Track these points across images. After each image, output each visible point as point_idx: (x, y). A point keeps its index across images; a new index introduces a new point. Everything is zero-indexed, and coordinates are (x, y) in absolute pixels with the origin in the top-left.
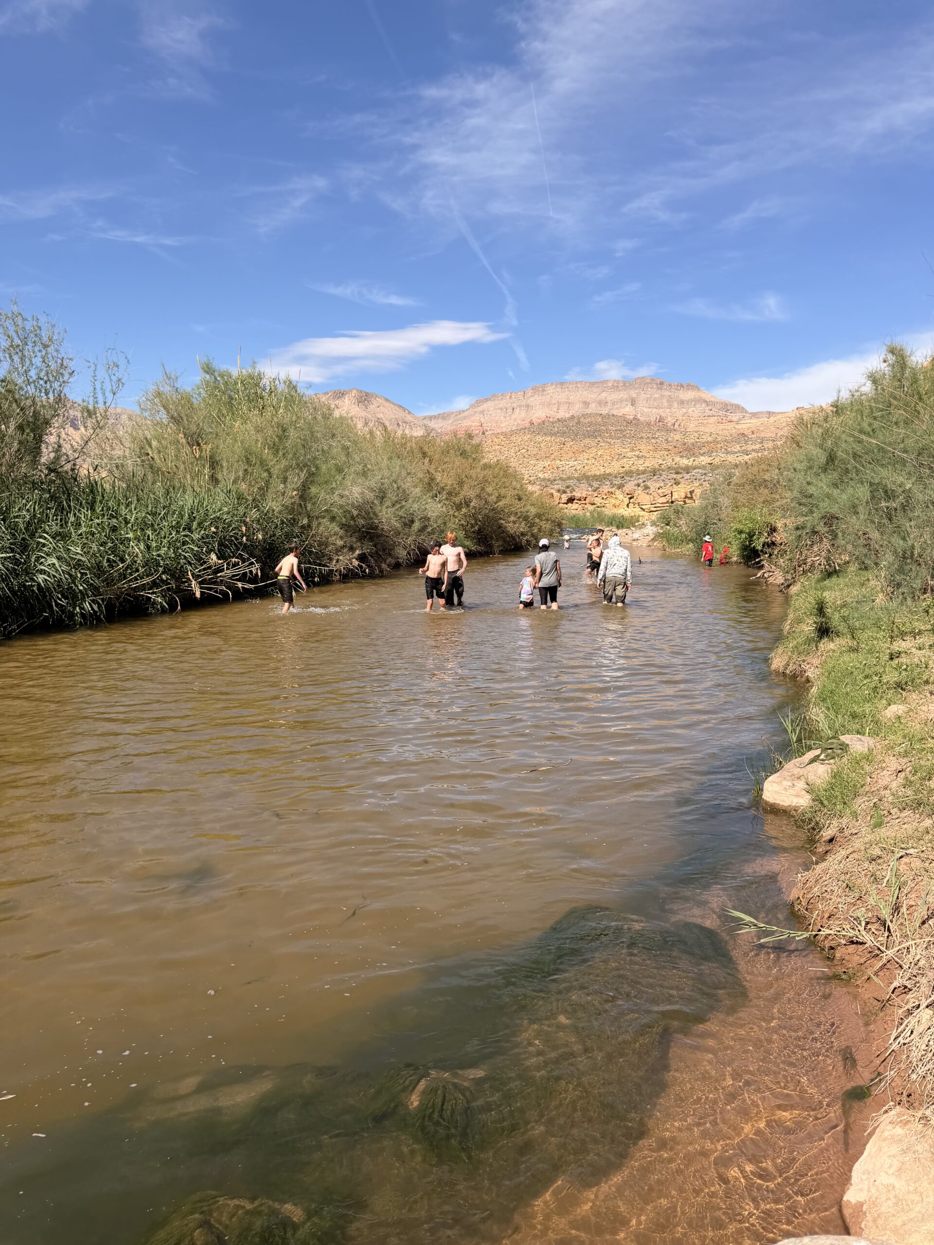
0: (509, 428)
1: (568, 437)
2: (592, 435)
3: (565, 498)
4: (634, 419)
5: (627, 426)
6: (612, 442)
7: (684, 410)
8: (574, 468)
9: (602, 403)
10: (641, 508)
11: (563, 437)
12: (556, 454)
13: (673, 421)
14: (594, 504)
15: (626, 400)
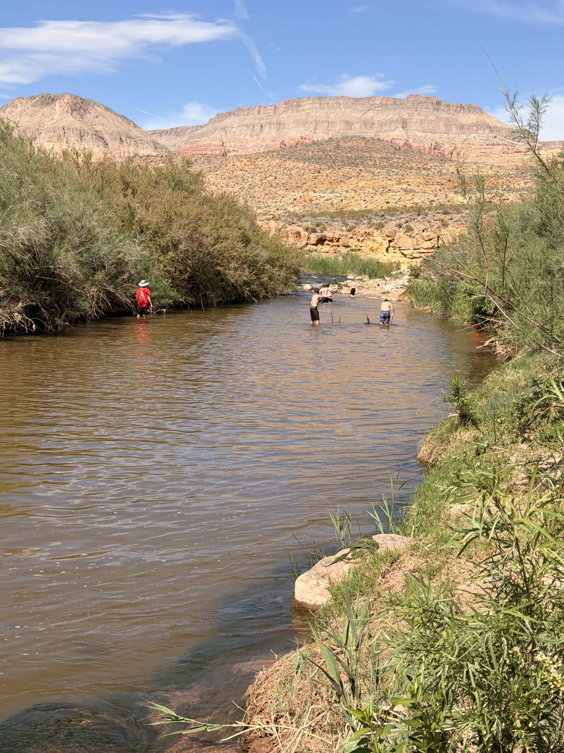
0: (256, 149)
1: (325, 164)
2: (352, 163)
3: (314, 238)
4: (405, 144)
5: (394, 154)
6: (376, 171)
7: (464, 137)
8: (330, 201)
9: (368, 124)
10: (403, 254)
11: (318, 163)
12: (309, 184)
13: (451, 149)
14: (348, 247)
15: (397, 121)
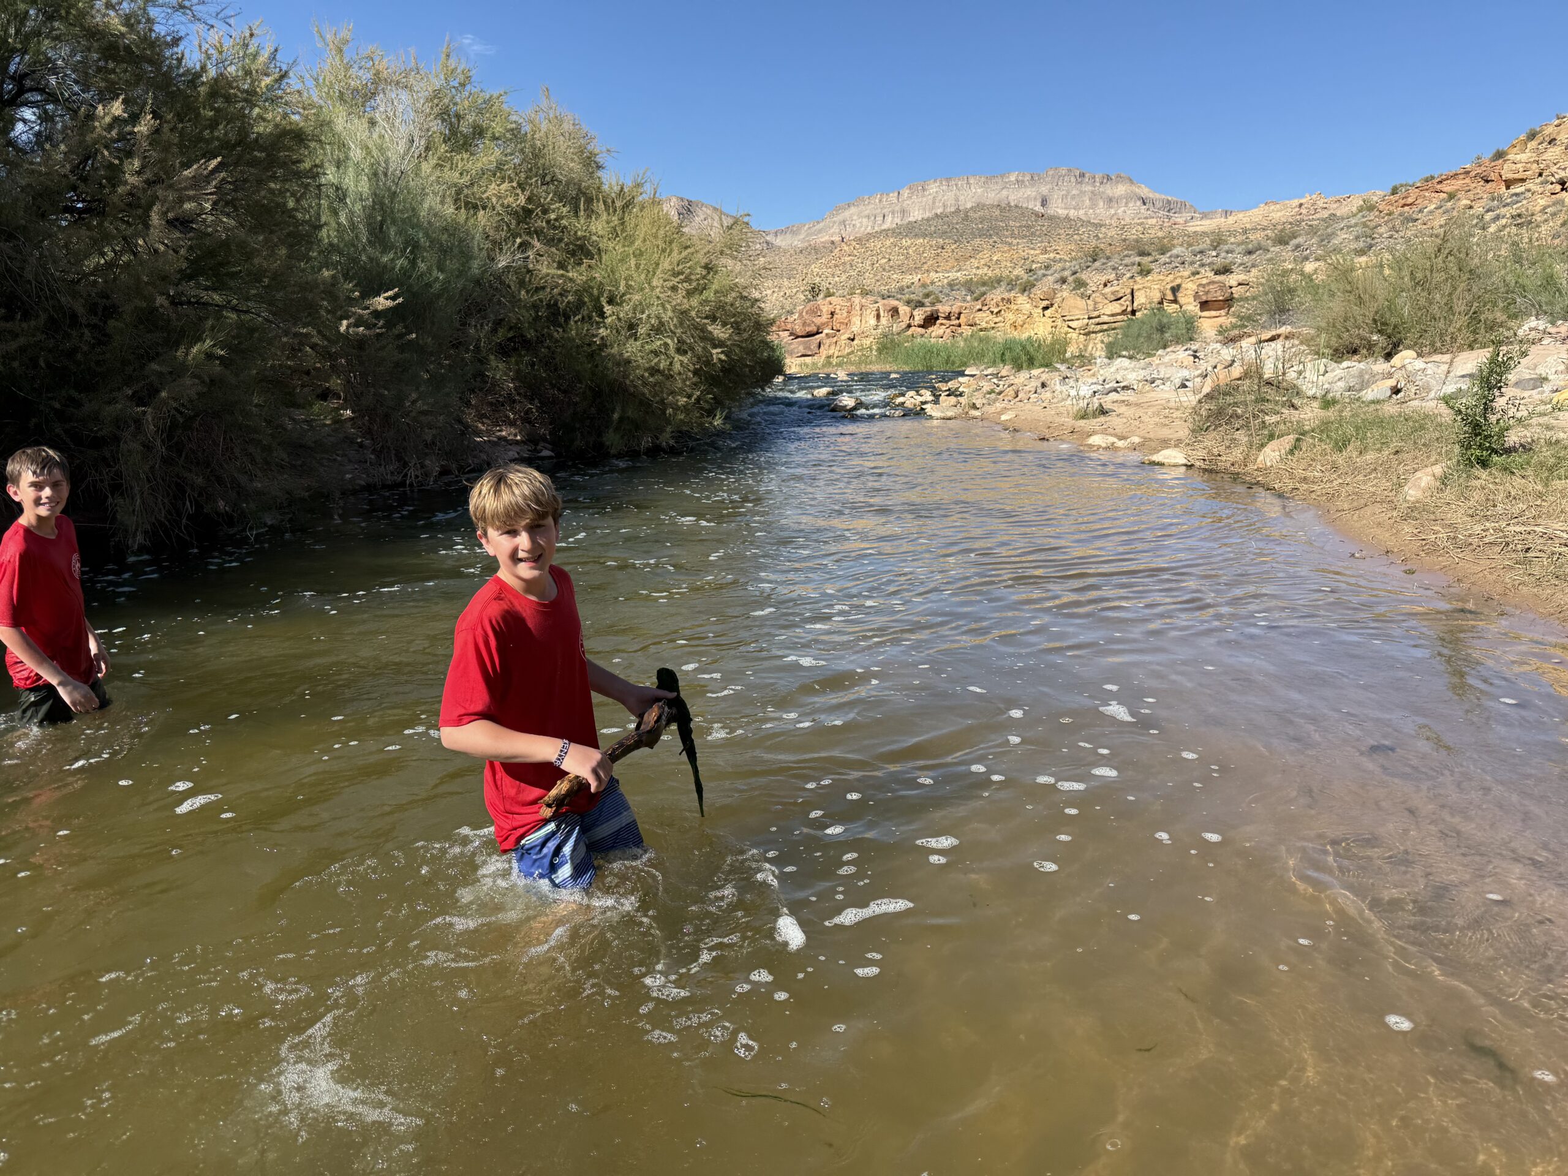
1: (950, 237)
2: (983, 234)
5: (1036, 221)
6: (1015, 242)
7: (1113, 211)
8: (956, 281)
10: (1069, 327)
11: (941, 238)
12: (930, 263)
14: (975, 325)
15: (1035, 197)
